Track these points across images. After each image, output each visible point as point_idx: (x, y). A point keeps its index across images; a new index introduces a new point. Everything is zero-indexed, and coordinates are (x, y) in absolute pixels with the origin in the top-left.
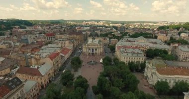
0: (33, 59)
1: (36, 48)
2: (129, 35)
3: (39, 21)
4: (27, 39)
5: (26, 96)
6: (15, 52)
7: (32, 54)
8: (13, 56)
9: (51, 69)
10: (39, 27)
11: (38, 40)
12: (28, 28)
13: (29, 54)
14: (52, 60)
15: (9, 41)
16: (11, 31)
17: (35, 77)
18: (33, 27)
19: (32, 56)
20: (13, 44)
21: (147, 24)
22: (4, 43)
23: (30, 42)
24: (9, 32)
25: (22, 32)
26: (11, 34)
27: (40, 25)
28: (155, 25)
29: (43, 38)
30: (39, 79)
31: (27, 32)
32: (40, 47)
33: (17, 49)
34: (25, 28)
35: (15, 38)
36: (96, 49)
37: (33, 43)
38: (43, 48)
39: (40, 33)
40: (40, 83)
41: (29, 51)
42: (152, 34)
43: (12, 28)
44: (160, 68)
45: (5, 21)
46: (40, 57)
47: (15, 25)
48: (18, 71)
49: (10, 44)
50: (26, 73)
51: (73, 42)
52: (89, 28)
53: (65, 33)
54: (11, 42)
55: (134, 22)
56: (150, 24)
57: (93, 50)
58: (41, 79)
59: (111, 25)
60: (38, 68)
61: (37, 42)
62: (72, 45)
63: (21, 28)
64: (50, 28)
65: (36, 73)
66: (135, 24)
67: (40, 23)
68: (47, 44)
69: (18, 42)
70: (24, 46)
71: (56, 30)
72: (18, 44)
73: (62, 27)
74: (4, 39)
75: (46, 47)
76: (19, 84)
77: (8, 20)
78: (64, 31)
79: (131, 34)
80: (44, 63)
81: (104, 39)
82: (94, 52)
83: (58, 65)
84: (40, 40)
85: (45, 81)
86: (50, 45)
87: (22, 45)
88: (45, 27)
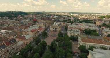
0: (24, 32)
1: (27, 27)
2: (79, 21)
3: (31, 12)
4: (23, 22)
5: (18, 48)
6: (17, 28)
7: (24, 29)
8: (16, 30)
9: (32, 37)
10: (31, 16)
11: (28, 23)
12: (25, 16)
13: (23, 30)
14: (32, 33)
15: (14, 23)
16: (17, 18)
17: (23, 40)
18: (28, 16)
19: (24, 30)
20: (16, 24)
21: (94, 14)
22: (12, 24)
23: (24, 24)
24: (15, 18)
25: (22, 18)
26: (16, 19)
27: (31, 15)
28: (99, 15)
29: (31, 22)
30: (25, 41)
31: (24, 18)
32: (29, 26)
33: (18, 27)
34: (24, 16)
35: (18, 21)
36: (57, 29)
37: (26, 24)
38: (30, 27)
39: (31, 19)
40: (26, 43)
41: (23, 28)
42: (93, 21)
43: (17, 16)
44: (84, 39)
45: (14, 12)
46: (27, 31)
47: (19, 15)
48: (16, 37)
49: (15, 24)
50: (20, 38)
51: (46, 25)
52: (58, 17)
53: (43, 19)
54: (15, 23)
55: (86, 13)
56: (97, 14)
57: (55, 29)
58: (26, 41)
59: (72, 15)
60: (25, 36)
61: (28, 24)
62: (45, 26)
63: (22, 16)
64: (37, 16)
65: (24, 38)
66: (87, 14)
67: (32, 13)
68: (32, 25)
69: (19, 24)
70: (21, 26)
71: (39, 17)
72: (18, 24)
73: (43, 16)
74: (12, 22)
75: (32, 26)
76: (15, 42)
77: (15, 12)
78: (44, 18)
79: (80, 21)
80: (28, 34)
81: (64, 23)
82: (56, 30)
83: (35, 36)
84: (30, 23)
85: (28, 42)
86: (34, 26)
87: (20, 25)
88: (34, 16)
